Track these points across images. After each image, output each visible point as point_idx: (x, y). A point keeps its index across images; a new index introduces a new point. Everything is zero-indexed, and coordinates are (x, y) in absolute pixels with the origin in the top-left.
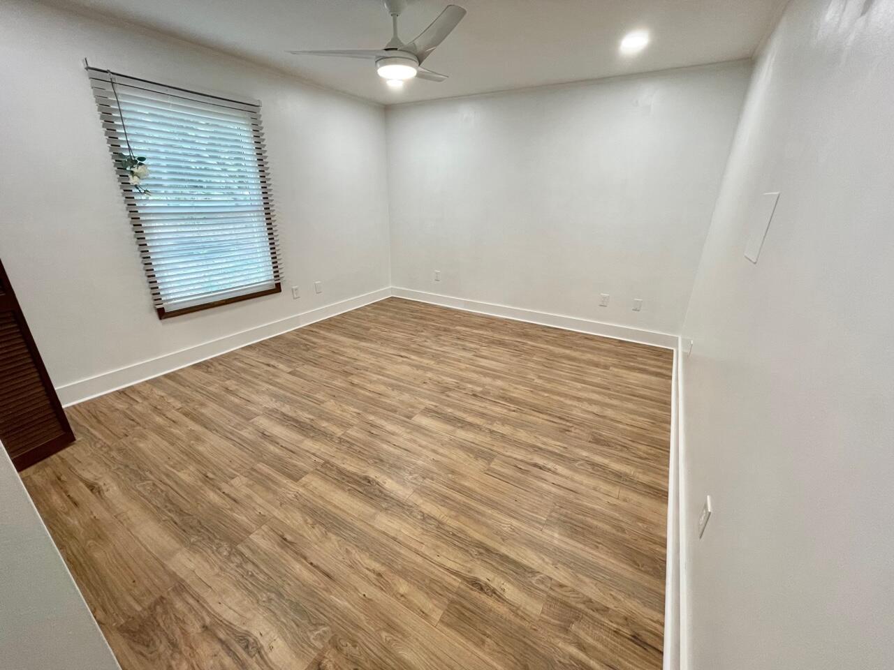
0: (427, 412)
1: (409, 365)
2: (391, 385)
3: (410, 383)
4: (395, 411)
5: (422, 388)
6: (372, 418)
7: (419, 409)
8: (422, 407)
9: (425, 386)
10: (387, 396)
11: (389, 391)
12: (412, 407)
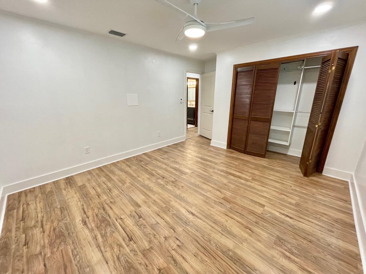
0: (185, 174)
1: (188, 203)
2: (199, 188)
3: (190, 188)
4: (198, 175)
5: (185, 184)
6: (206, 174)
7: (188, 175)
8: (187, 175)
9: (183, 185)
10: (201, 182)
11: (200, 184)
12: (191, 176)
